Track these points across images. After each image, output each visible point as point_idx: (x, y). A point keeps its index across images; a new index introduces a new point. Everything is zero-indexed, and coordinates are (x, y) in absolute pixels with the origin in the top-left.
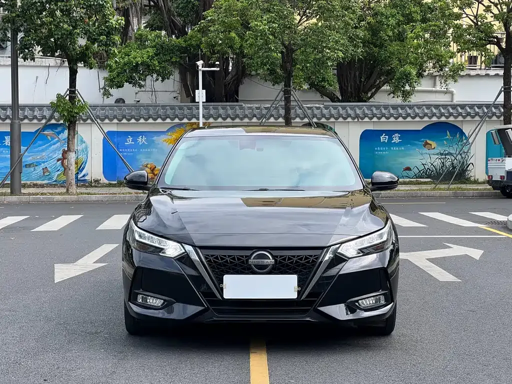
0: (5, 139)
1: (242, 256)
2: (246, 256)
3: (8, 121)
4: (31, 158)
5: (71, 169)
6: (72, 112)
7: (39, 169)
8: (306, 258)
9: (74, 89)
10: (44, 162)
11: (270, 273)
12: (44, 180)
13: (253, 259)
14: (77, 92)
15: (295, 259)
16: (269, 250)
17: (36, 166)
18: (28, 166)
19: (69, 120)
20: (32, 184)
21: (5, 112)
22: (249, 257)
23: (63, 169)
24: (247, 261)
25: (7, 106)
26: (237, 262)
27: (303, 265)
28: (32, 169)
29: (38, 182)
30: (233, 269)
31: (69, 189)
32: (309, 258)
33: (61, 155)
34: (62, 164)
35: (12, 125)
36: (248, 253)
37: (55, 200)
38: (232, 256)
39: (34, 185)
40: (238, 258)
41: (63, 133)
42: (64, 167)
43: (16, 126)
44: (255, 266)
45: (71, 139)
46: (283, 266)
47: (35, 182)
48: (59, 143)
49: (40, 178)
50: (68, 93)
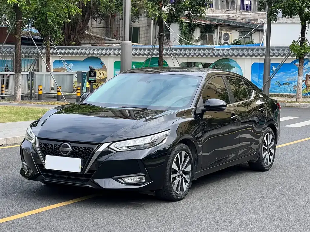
0: (272, 68)
1: (56, 145)
2: (58, 145)
3: (264, 57)
4: (287, 79)
5: (299, 86)
6: (300, 52)
7: (292, 86)
8: (88, 149)
9: (303, 38)
10: (294, 82)
11: (69, 156)
12: (293, 93)
13: (62, 147)
14: (305, 39)
15: (82, 149)
16: (70, 143)
17: (290, 84)
18: (285, 84)
19: (299, 56)
20: (286, 95)
21: (273, 51)
22: (60, 146)
23: (306, 86)
24: (59, 148)
25: (275, 48)
26: (53, 148)
27: (85, 153)
28: (287, 86)
29: (290, 94)
30: (52, 152)
31: (298, 99)
32: (89, 149)
33: (305, 78)
34: (306, 83)
35: (265, 59)
36: (59, 143)
37: (286, 106)
38: (52, 144)
39: (288, 95)
40: (54, 146)
41: (307, 64)
42: (306, 85)
43: (268, 61)
44: (62, 151)
45: (300, 68)
46: (75, 153)
47: (289, 94)
48: (304, 70)
49: (292, 92)
50: (300, 40)
